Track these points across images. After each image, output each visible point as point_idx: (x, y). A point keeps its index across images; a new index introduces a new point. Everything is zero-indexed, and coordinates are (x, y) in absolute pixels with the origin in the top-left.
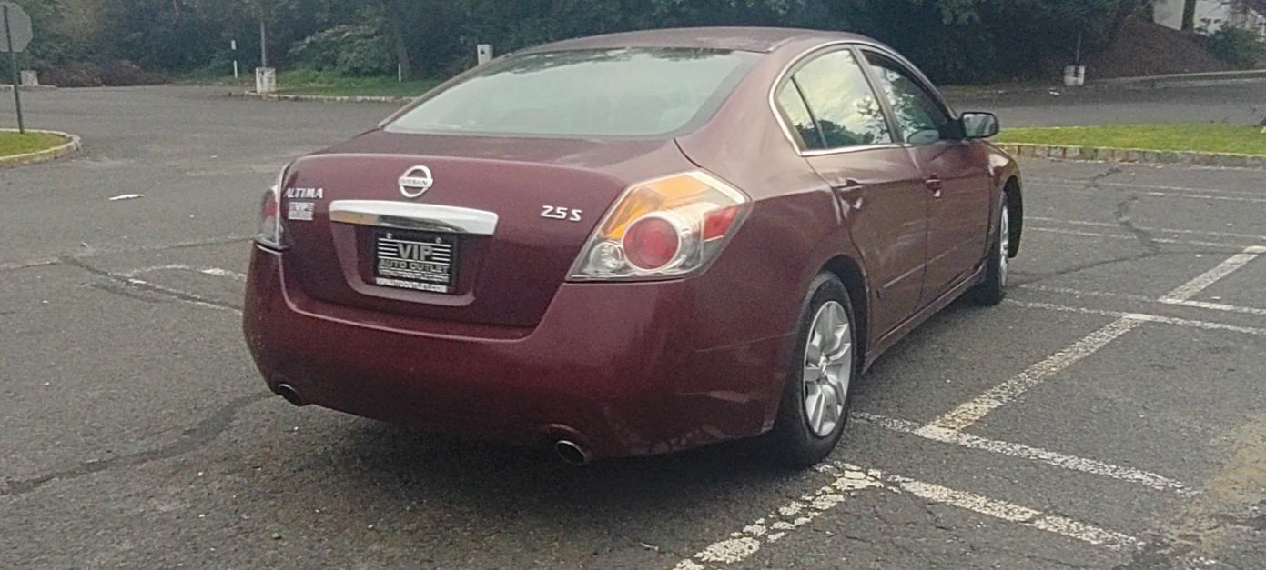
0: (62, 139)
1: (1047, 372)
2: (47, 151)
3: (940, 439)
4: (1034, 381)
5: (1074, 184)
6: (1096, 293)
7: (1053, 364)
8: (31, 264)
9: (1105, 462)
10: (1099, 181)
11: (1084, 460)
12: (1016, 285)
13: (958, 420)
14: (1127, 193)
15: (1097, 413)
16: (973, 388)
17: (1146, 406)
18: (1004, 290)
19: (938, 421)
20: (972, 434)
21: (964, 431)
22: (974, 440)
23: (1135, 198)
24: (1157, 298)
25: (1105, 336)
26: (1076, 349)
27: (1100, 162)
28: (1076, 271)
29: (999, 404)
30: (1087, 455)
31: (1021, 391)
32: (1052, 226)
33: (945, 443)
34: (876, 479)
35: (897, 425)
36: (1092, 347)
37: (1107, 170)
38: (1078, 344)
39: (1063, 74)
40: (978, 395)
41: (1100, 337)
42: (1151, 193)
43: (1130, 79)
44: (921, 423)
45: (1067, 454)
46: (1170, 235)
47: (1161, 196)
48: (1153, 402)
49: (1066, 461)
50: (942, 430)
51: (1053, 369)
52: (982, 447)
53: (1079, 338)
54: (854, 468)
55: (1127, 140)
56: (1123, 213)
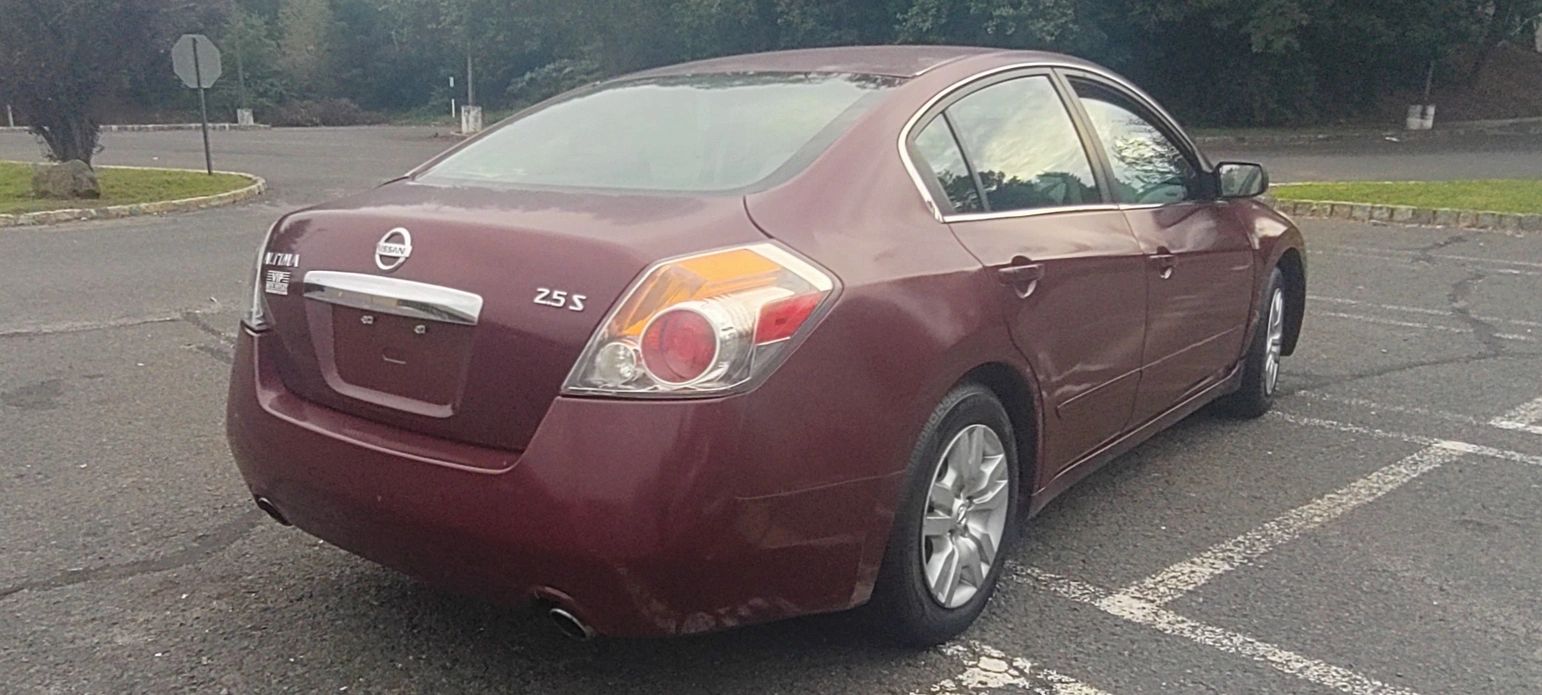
0: (246, 181)
1: (1307, 524)
2: (226, 194)
3: (1130, 616)
4: (1285, 536)
5: (1398, 256)
6: (1401, 408)
7: (1318, 511)
8: (149, 320)
9: (1365, 674)
10: (1432, 253)
11: (1334, 668)
12: (1290, 392)
13: (1162, 589)
14: (1469, 268)
15: (1366, 593)
16: (1195, 542)
17: (1445, 587)
18: (1268, 401)
19: (1132, 589)
20: (1177, 613)
21: (1166, 607)
22: (1178, 622)
23: (1480, 277)
24: (1489, 417)
25: (1403, 472)
26: (1356, 490)
27: (1439, 227)
28: (1379, 374)
29: (1227, 567)
30: (1341, 660)
31: (1262, 550)
32: (1357, 311)
33: (1134, 624)
34: (1022, 673)
35: (1074, 590)
36: (1379, 489)
37: (1446, 238)
38: (1361, 482)
39: (1406, 115)
40: (1199, 551)
41: (1393, 474)
42: (1501, 271)
43: (1497, 123)
44: (1108, 589)
45: (1308, 655)
46: (1522, 330)
47: (1516, 275)
48: (1455, 579)
49: (1308, 667)
50: (1137, 604)
51: (1317, 519)
52: (1187, 634)
53: (1365, 473)
54: (995, 653)
55: (1480, 201)
56: (1459, 297)
